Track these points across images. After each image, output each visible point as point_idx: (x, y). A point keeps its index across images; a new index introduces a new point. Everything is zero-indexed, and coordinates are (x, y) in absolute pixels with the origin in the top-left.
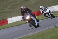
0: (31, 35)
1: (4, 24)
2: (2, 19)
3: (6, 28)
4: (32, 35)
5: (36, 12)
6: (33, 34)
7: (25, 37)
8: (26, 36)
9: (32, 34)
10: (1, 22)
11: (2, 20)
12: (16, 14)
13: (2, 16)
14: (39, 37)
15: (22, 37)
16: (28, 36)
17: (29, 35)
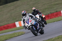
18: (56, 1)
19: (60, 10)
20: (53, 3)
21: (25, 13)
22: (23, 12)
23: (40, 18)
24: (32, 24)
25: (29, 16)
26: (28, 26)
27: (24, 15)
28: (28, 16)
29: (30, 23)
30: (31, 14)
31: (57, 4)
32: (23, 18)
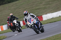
18: (37, 6)
19: (41, 15)
20: (34, 8)
21: (27, 13)
22: (25, 12)
23: (18, 23)
24: (34, 23)
25: (31, 16)
26: (30, 25)
27: (26, 15)
29: (32, 22)
31: (39, 9)
32: (25, 18)
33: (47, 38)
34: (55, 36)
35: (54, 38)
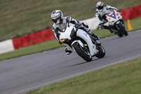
0: (115, 65)
1: (51, 39)
2: (45, 27)
3: (54, 49)
4: (117, 66)
5: (128, 11)
6: (121, 64)
7: (101, 70)
8: (104, 68)
9: (118, 64)
10: (43, 33)
11: (44, 30)
12: (79, 15)
13: (44, 20)
14: (134, 70)
15: (93, 70)
16: (108, 67)
17: (111, 66)
18: (47, 5)
28: (105, 8)
30: (109, 7)
33: (70, 79)
34: (87, 74)
35: (86, 80)
